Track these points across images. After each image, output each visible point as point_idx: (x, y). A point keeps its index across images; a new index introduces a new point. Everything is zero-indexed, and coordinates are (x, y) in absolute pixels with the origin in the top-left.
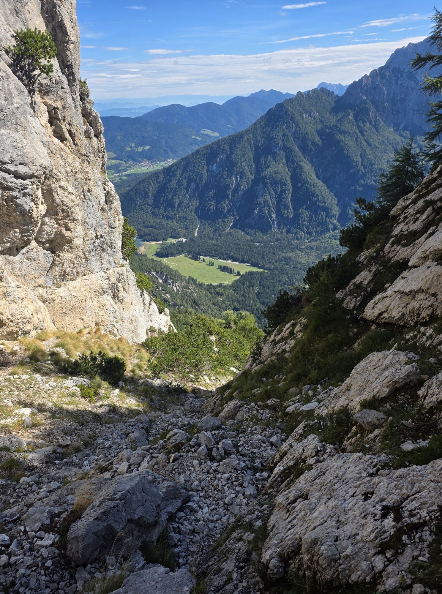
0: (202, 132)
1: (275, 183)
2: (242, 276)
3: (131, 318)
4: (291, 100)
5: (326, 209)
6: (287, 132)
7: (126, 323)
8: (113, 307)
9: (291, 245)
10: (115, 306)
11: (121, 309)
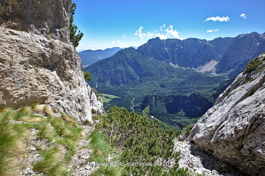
0: (98, 57)
1: (120, 72)
2: (112, 99)
3: (79, 97)
4: (123, 50)
5: (135, 79)
6: (123, 58)
7: (74, 102)
8: (58, 84)
9: (127, 89)
10: (61, 82)
11: (68, 86)
